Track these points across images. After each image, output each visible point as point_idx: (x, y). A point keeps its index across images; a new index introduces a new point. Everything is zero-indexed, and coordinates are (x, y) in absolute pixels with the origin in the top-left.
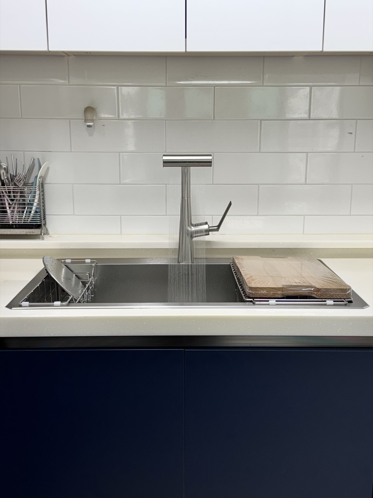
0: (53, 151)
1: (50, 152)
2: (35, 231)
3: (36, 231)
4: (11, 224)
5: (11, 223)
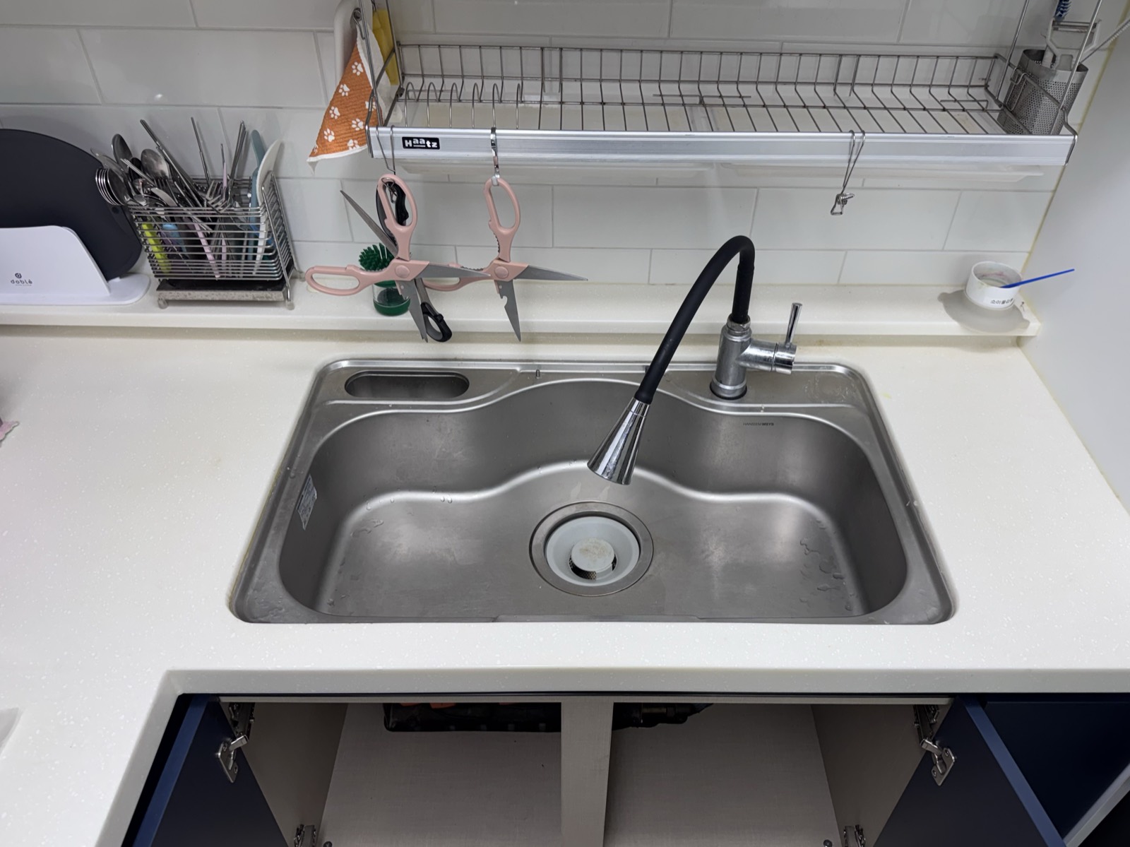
0: (286, 108)
1: (281, 108)
2: (272, 295)
3: (276, 295)
4: (219, 280)
5: (217, 277)
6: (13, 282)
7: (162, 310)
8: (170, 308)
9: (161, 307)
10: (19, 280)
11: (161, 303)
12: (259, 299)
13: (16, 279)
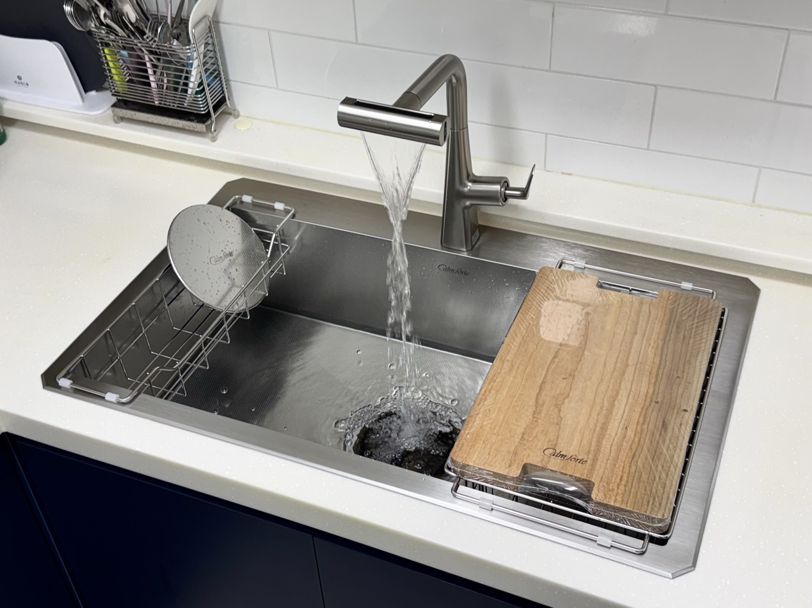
2: (197, 126)
4: (157, 106)
5: (157, 103)
6: (16, 82)
7: (116, 125)
8: (122, 124)
9: (116, 122)
10: (19, 81)
11: (116, 118)
12: (187, 128)
13: (18, 80)
